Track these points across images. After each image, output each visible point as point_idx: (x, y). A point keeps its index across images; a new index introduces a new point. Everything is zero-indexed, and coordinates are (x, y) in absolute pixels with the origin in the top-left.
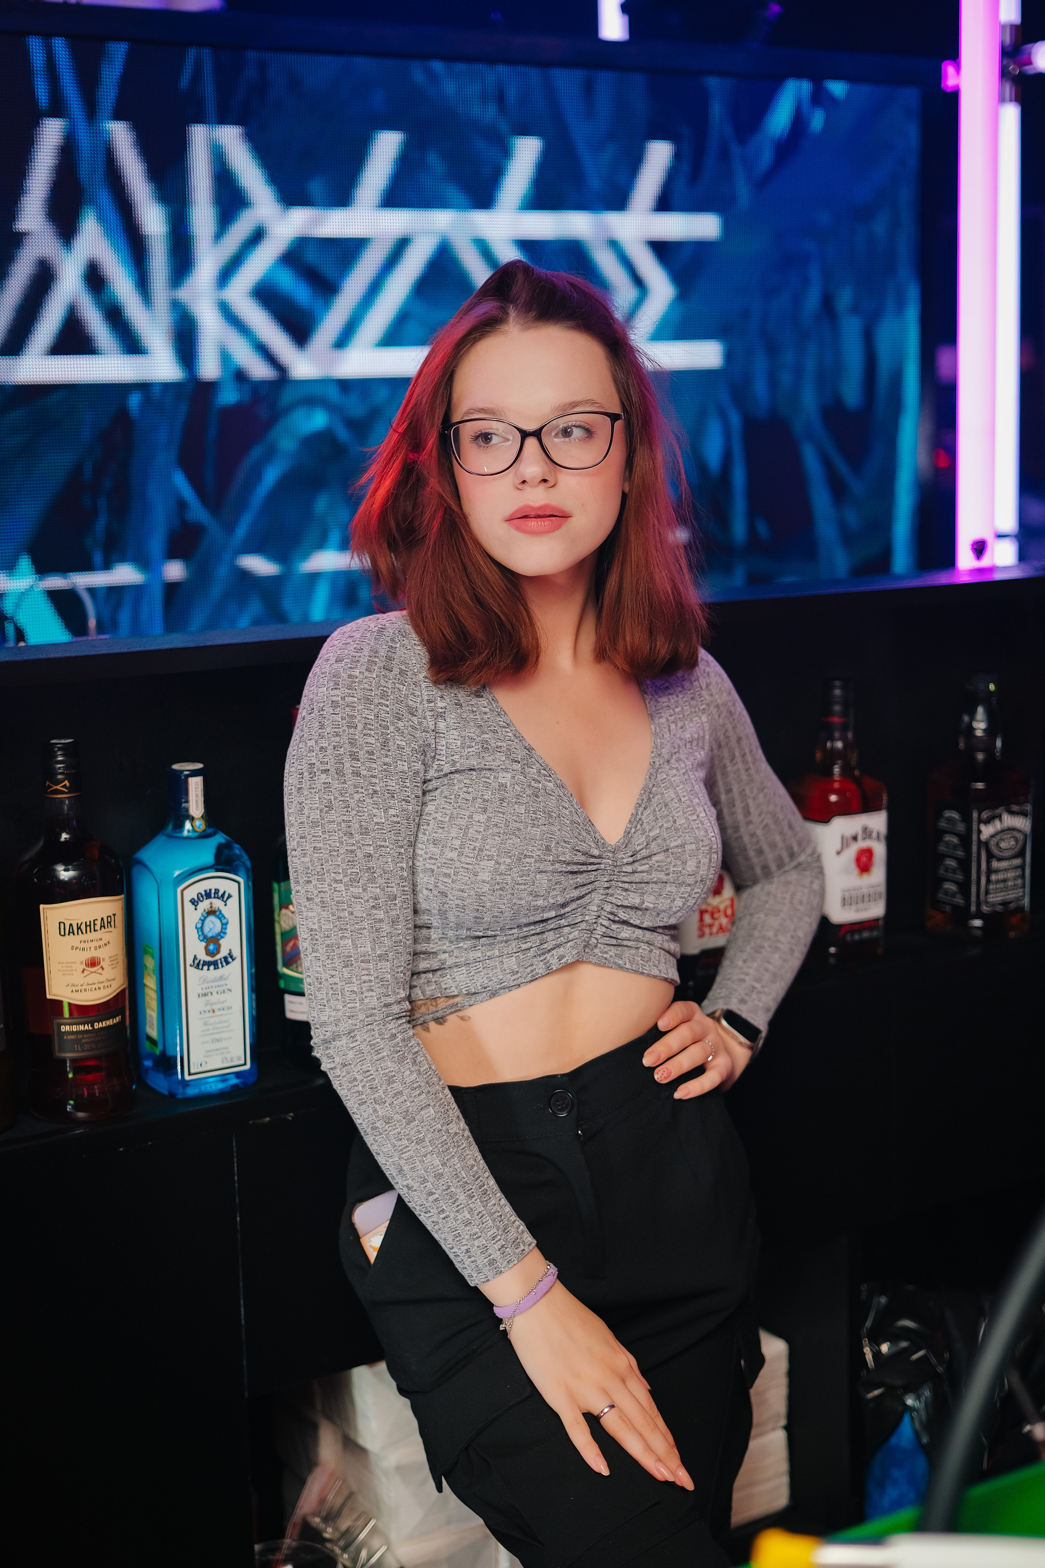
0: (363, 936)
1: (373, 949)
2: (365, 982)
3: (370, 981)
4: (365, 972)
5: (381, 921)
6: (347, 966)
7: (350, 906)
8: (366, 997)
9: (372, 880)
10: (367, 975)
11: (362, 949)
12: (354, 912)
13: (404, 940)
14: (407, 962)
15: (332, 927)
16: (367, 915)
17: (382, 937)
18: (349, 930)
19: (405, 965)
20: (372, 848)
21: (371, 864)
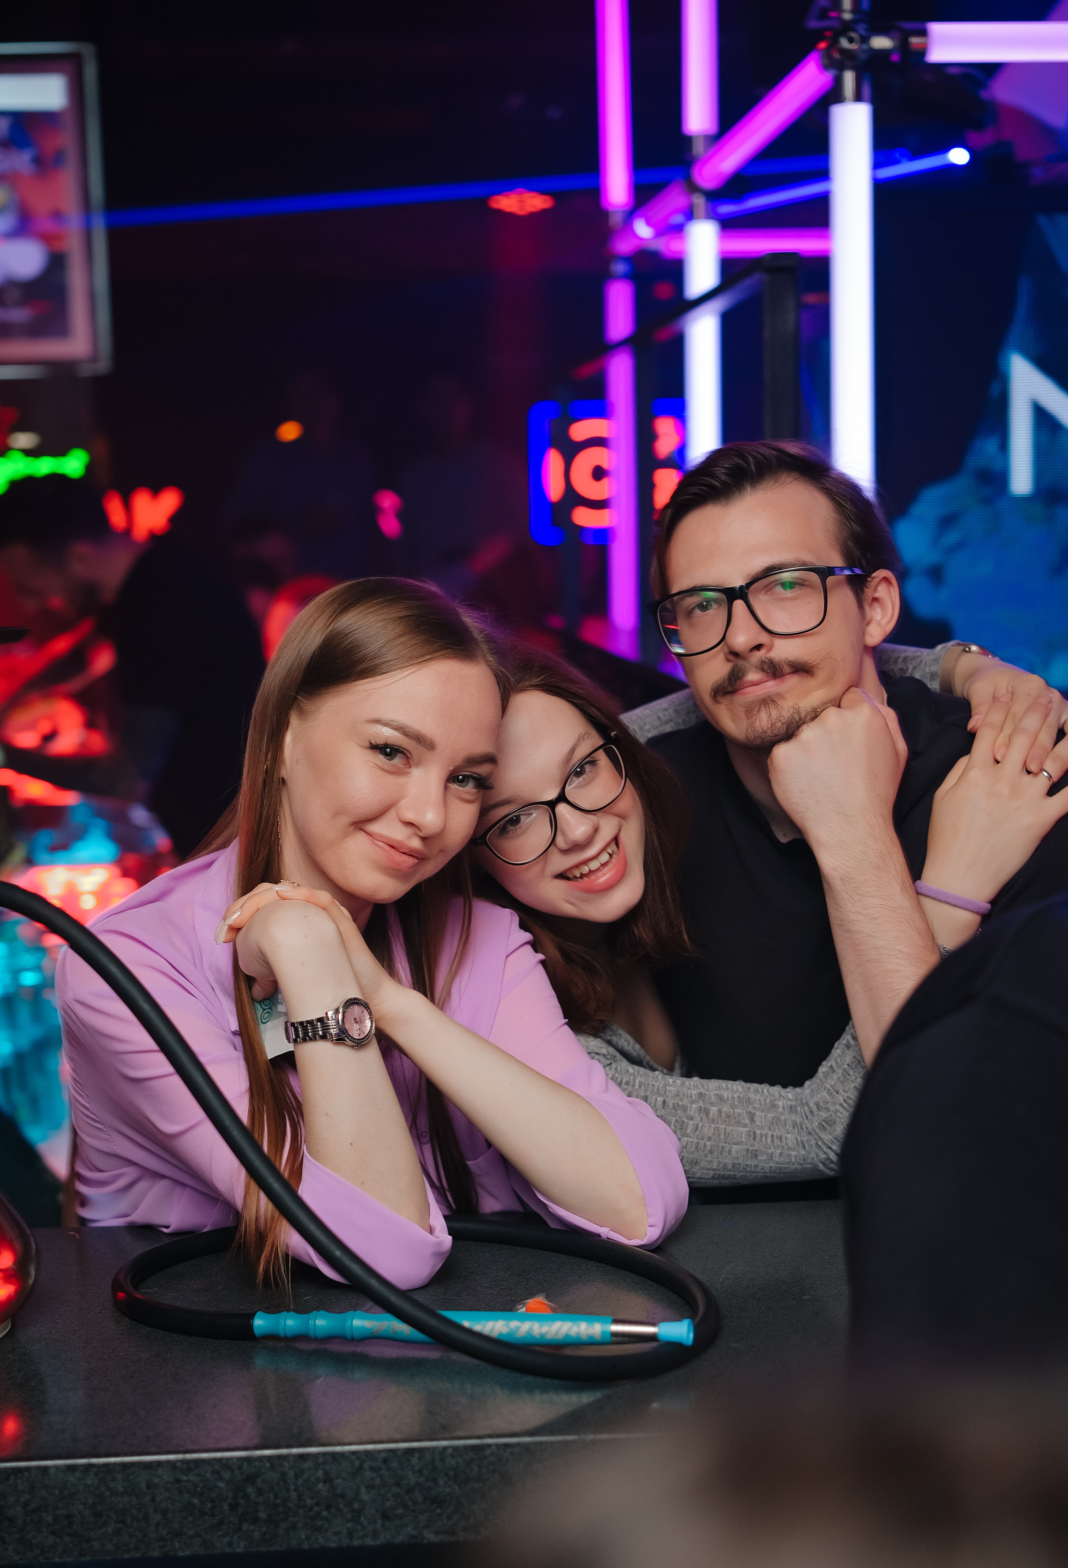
0: (731, 1133)
1: (745, 1126)
2: (773, 1142)
3: (772, 1136)
4: (764, 1140)
5: (720, 1111)
6: (756, 1156)
7: (703, 1139)
8: (786, 1145)
9: (685, 1109)
10: (766, 1138)
11: (743, 1136)
12: (709, 1135)
13: (738, 1094)
14: (756, 1092)
15: (717, 1160)
16: (713, 1123)
17: (734, 1113)
18: (724, 1145)
19: (759, 1095)
20: (659, 1099)
21: (671, 1106)
